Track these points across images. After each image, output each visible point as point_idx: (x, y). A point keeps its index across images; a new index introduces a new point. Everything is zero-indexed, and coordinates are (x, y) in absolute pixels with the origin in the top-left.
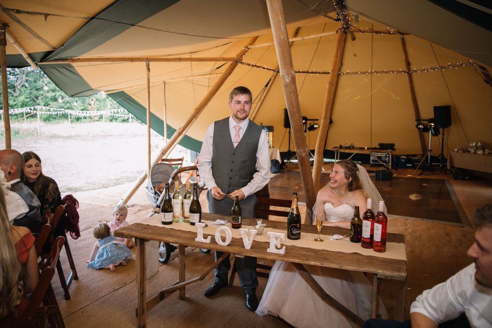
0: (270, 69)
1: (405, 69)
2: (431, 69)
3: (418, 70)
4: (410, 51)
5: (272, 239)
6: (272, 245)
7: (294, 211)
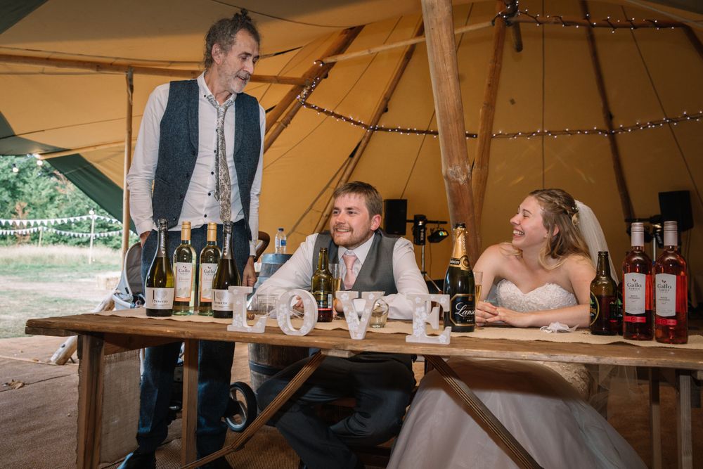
0: (359, 124)
1: (603, 126)
2: (652, 123)
3: (628, 128)
4: (612, 94)
5: (418, 309)
6: (418, 324)
7: (458, 264)
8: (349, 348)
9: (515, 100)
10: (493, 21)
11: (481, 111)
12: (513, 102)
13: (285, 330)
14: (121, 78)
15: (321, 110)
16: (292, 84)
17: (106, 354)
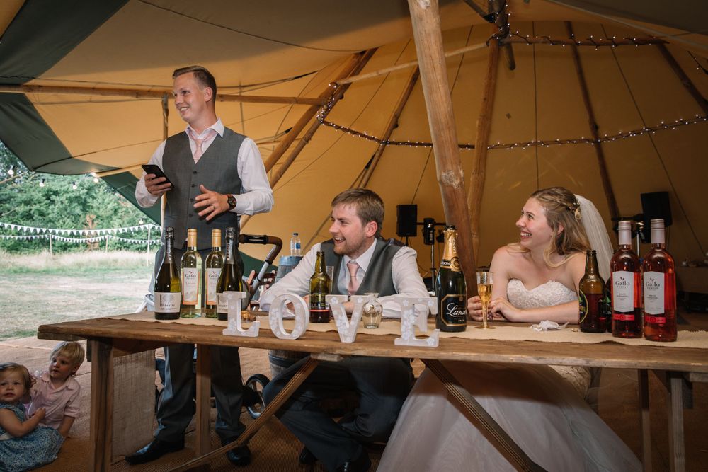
0: (373, 139)
1: (590, 136)
2: (633, 133)
3: (612, 137)
4: (598, 107)
5: (406, 312)
6: (407, 327)
7: (449, 266)
8: (338, 352)
9: (511, 115)
10: (487, 43)
11: (477, 122)
12: (509, 116)
13: (277, 334)
14: (157, 103)
15: (338, 127)
16: (309, 104)
17: (115, 356)
